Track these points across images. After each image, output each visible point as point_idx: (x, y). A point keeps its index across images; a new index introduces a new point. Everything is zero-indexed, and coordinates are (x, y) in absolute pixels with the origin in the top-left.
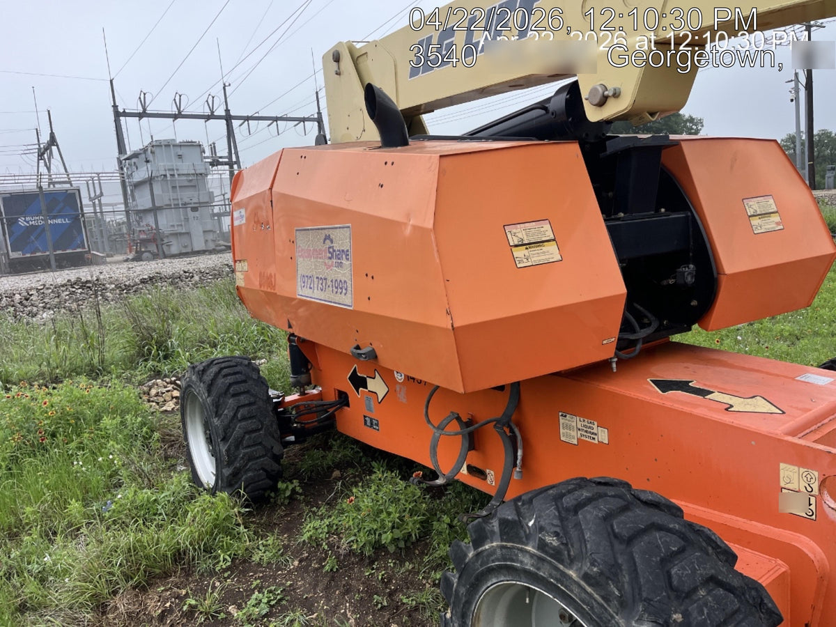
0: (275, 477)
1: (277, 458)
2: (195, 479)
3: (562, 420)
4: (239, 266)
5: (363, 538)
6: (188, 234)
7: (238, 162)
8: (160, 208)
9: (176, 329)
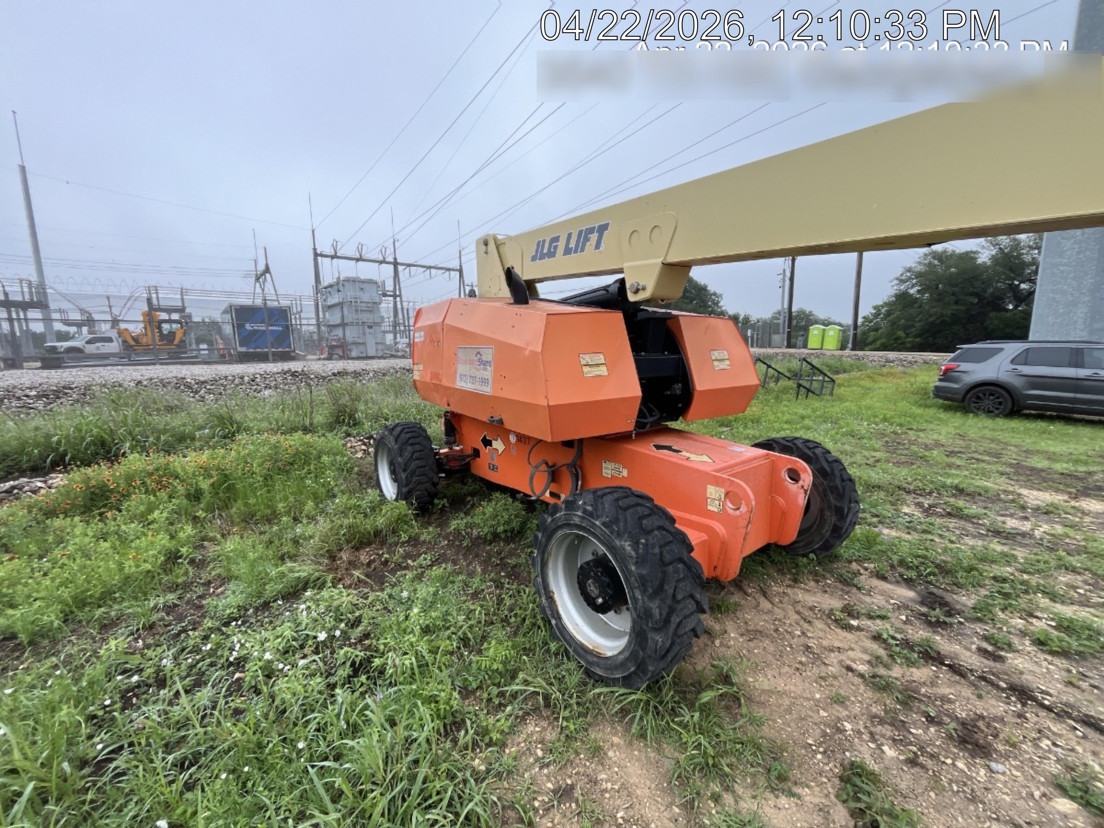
0: (433, 496)
1: (435, 485)
2: (382, 495)
3: (604, 465)
4: (416, 367)
5: (486, 530)
6: (364, 344)
7: (400, 296)
8: (347, 324)
9: (362, 407)
